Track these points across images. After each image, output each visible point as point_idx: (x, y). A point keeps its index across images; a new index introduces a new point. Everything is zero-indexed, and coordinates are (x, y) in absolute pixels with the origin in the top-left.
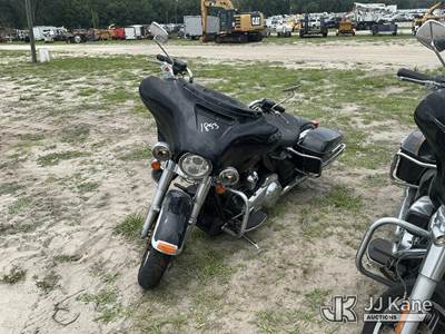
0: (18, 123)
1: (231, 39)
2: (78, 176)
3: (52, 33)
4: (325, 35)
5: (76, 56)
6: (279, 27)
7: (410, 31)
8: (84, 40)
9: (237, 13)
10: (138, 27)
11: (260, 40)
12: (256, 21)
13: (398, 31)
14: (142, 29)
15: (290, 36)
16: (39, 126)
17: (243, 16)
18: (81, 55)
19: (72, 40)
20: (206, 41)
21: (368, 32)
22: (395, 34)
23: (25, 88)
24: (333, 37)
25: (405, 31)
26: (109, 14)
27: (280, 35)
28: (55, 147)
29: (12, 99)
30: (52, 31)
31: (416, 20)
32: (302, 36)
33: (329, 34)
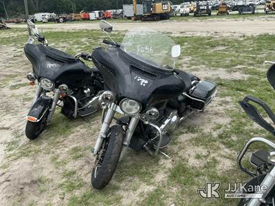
0: (8, 69)
1: (150, 19)
2: (26, 94)
3: (47, 17)
4: (210, 15)
5: (56, 31)
6: (182, 10)
7: (263, 11)
8: (65, 20)
9: (154, 2)
10: (97, 12)
11: (169, 18)
12: (165, 7)
13: (256, 11)
14: (99, 13)
15: (188, 15)
16: (18, 70)
17: (157, 4)
18: (60, 30)
19: (58, 21)
20: (135, 20)
21: (237, 12)
22: (253, 13)
23: (19, 50)
24: (215, 16)
25: (260, 11)
26: (83, 4)
27: (182, 15)
28: (20, 81)
29: (10, 57)
30: (47, 15)
31: (267, 4)
32: (195, 16)
33: (212, 13)
